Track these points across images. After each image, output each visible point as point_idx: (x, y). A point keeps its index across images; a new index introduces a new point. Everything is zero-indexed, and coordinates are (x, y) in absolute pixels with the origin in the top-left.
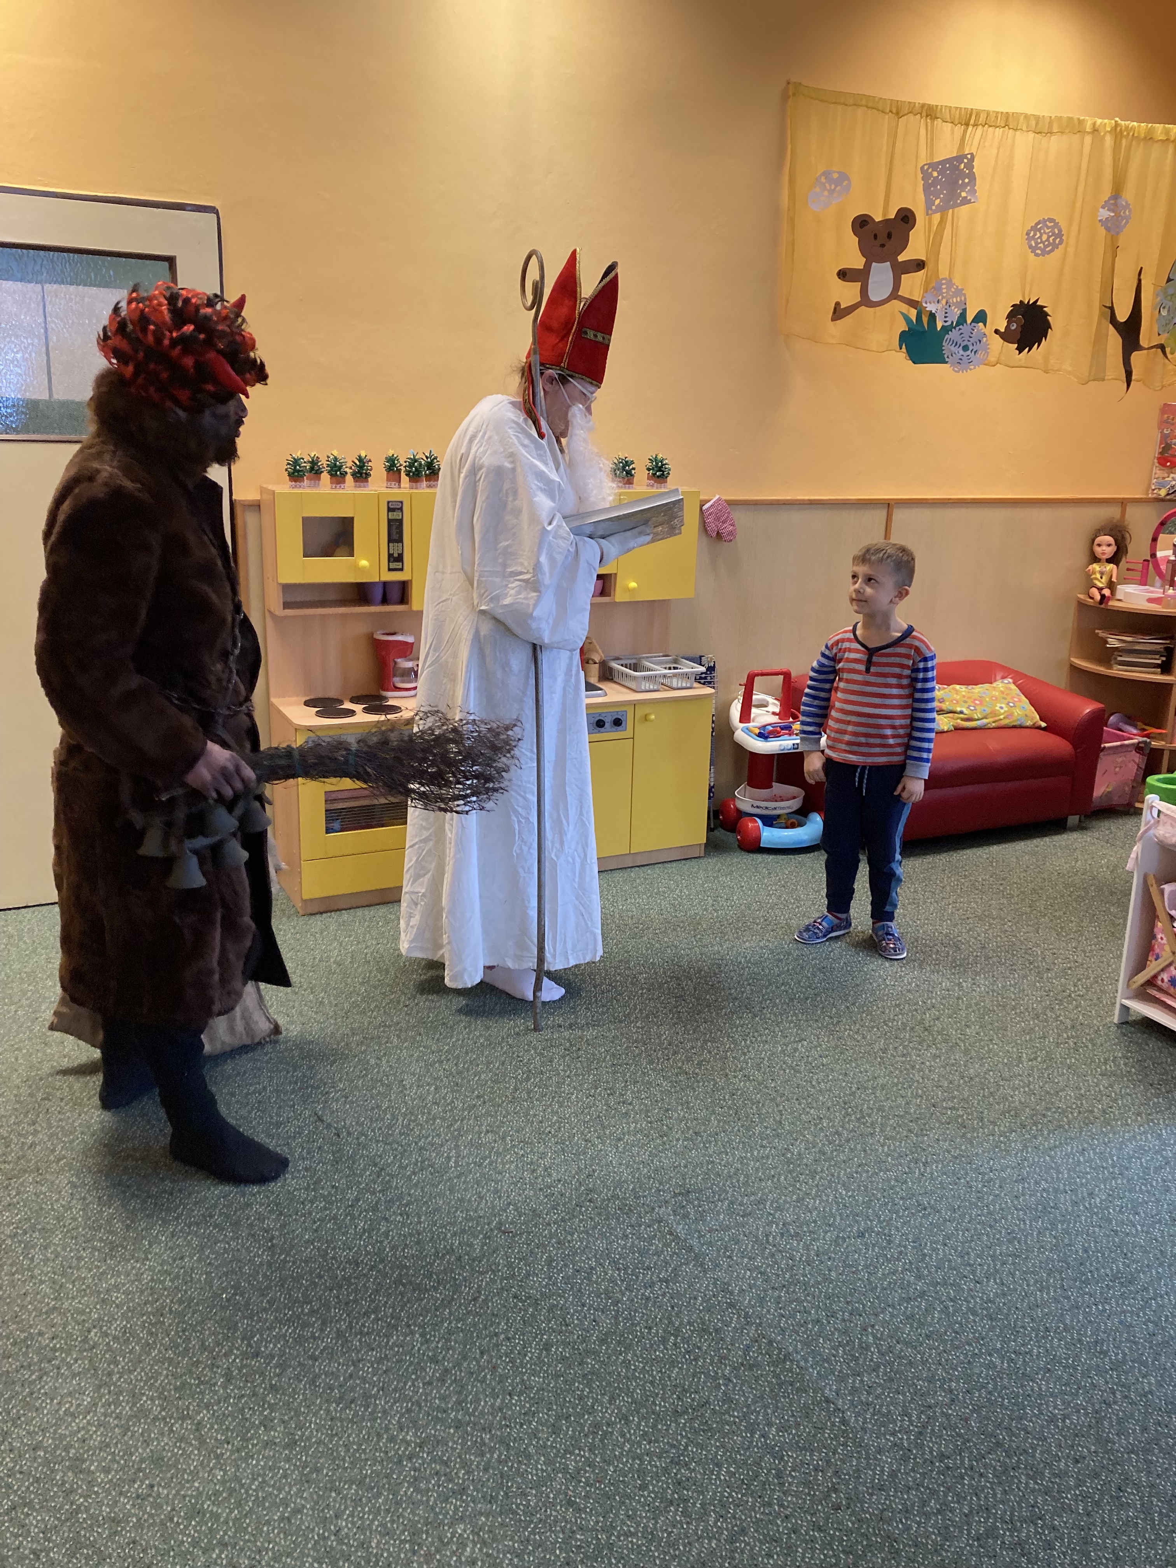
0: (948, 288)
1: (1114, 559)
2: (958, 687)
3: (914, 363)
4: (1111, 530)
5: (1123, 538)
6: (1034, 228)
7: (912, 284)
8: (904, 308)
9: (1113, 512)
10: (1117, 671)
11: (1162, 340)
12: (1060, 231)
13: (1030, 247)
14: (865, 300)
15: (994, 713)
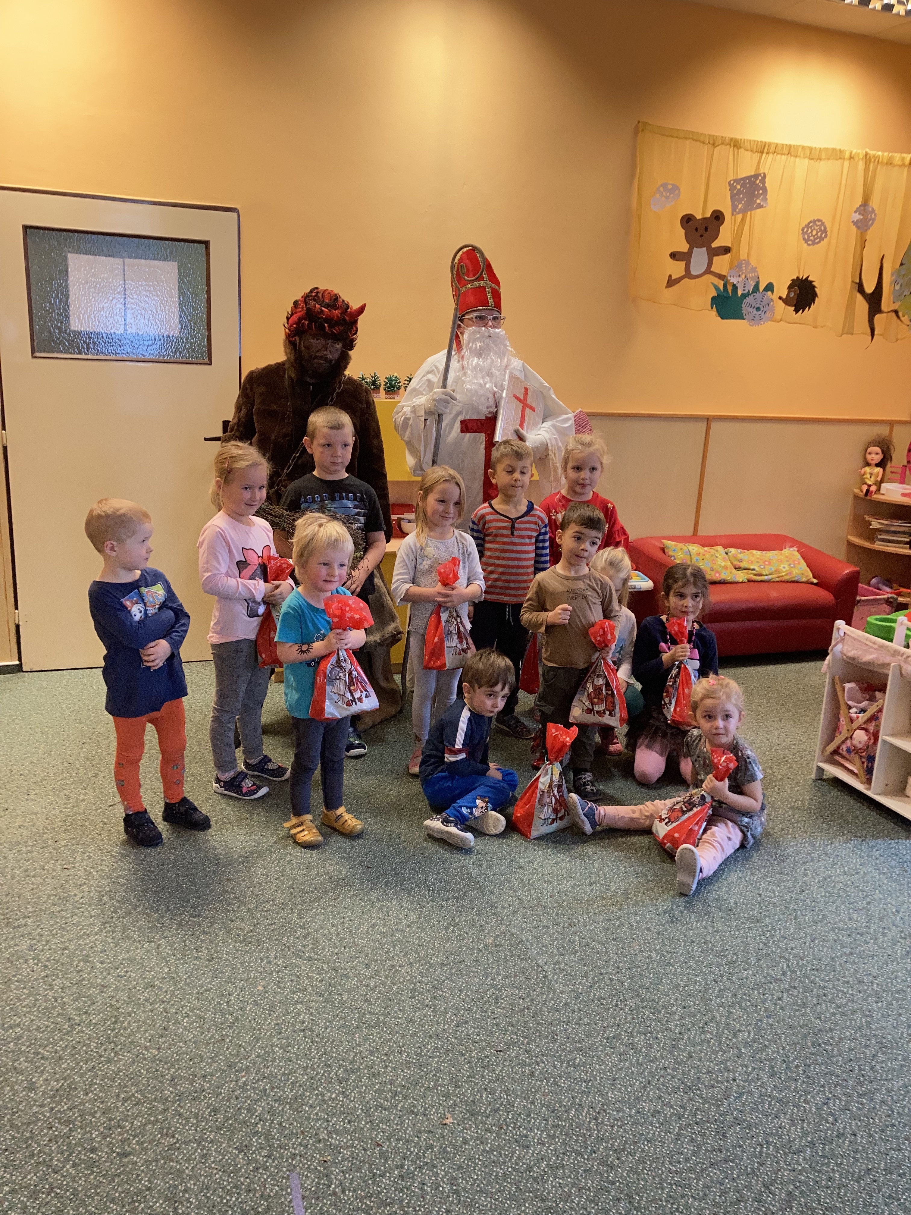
0: (746, 267)
1: (881, 464)
2: (754, 552)
3: (722, 318)
4: (879, 443)
5: (888, 448)
6: (807, 226)
7: (721, 264)
8: (716, 281)
9: (884, 431)
10: (878, 546)
11: (896, 306)
12: (825, 228)
13: (804, 239)
14: (688, 274)
15: (777, 571)
